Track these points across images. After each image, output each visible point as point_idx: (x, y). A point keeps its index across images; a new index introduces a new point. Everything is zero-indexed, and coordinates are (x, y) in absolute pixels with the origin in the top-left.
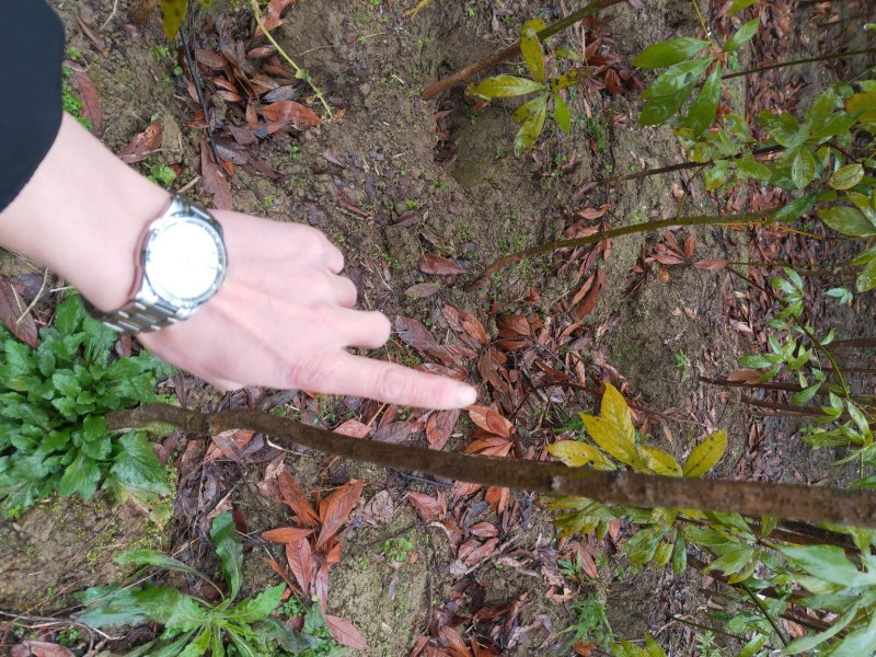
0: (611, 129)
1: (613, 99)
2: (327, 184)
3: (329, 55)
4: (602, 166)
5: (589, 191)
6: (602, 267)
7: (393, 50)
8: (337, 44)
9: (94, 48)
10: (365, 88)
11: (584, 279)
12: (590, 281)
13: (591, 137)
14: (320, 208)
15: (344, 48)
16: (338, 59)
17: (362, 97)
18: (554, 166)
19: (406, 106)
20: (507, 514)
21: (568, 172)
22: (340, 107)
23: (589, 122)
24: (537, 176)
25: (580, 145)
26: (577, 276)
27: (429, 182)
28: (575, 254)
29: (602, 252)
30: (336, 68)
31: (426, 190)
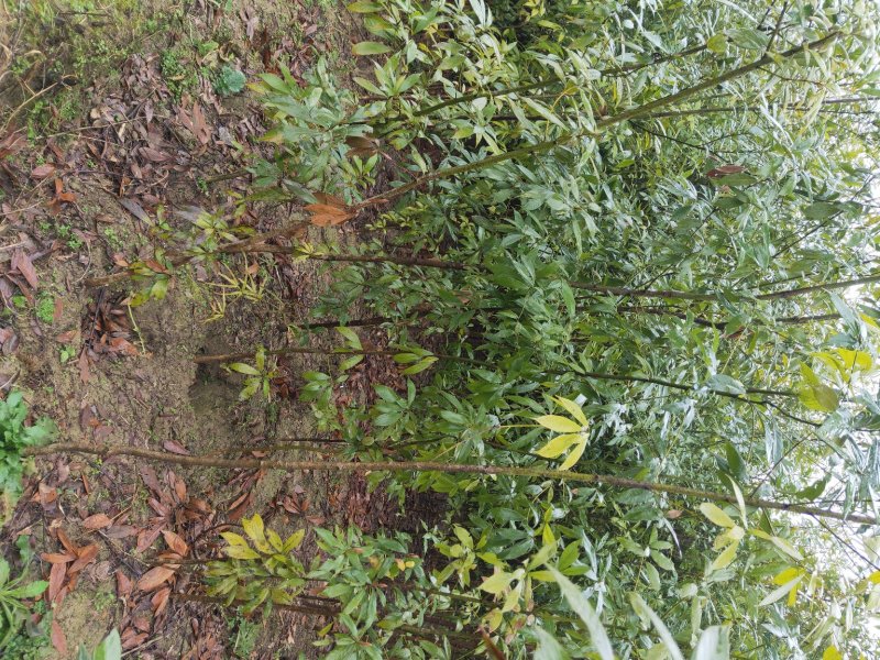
0: (278, 414)
1: (282, 400)
2: (132, 386)
3: (156, 326)
4: (269, 431)
5: (259, 441)
6: (254, 490)
7: (188, 335)
8: (163, 322)
9: (67, 289)
10: (168, 347)
11: (242, 494)
12: (244, 496)
13: (268, 413)
14: (126, 395)
15: (166, 326)
16: (161, 330)
17: (165, 351)
18: (245, 420)
19: (184, 362)
20: (159, 620)
21: (250, 426)
22: (150, 351)
23: (269, 405)
24: (235, 423)
25: (261, 414)
26: (239, 489)
27: (182, 403)
28: (242, 475)
29: (256, 481)
30: (158, 333)
31: (180, 406)
